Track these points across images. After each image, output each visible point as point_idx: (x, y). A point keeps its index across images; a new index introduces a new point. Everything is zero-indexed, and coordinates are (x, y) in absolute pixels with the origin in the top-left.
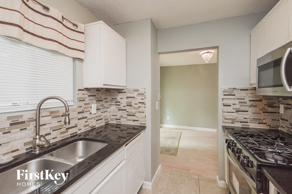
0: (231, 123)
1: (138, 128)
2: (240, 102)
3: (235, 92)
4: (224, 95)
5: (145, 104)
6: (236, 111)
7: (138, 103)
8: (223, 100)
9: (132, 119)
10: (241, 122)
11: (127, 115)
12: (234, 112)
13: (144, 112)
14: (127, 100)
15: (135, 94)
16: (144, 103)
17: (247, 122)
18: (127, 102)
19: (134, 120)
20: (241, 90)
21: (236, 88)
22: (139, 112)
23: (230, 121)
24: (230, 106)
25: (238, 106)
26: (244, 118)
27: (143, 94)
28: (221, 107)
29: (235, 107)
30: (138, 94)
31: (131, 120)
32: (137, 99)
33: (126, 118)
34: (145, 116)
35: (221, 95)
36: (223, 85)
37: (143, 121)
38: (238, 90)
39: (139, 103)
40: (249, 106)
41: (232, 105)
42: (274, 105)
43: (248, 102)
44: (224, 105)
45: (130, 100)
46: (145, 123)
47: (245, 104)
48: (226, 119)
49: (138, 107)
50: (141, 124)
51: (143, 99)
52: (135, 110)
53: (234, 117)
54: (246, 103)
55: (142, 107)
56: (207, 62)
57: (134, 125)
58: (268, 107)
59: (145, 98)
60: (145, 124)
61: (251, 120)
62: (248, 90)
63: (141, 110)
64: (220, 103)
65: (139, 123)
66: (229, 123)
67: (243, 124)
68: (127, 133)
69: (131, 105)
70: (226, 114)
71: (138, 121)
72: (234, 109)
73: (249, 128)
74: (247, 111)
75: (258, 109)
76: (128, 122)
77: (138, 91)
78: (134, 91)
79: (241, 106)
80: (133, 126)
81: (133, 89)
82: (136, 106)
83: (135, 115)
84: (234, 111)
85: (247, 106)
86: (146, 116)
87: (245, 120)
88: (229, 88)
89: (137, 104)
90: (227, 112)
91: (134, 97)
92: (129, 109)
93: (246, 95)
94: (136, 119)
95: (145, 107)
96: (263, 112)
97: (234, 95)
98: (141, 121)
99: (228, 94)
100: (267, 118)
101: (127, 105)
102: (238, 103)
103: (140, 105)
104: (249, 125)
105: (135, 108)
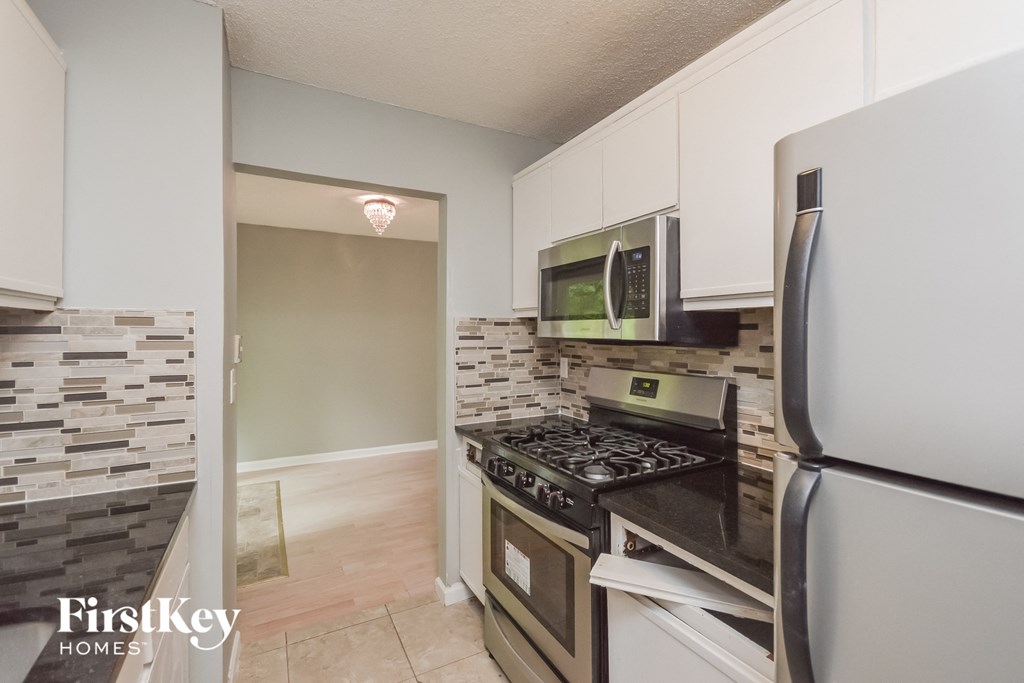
0: (476, 415)
1: (145, 502)
2: (494, 357)
3: (484, 330)
4: (461, 338)
5: (191, 384)
6: (486, 381)
7: (145, 380)
8: (457, 353)
9: (109, 464)
10: (496, 409)
11: (69, 450)
12: (480, 386)
13: (183, 421)
14: (69, 371)
15: (128, 340)
16: (184, 378)
17: (507, 408)
18: (67, 381)
19: (117, 470)
20: (496, 324)
21: (485, 319)
22: (150, 424)
23: (473, 411)
24: (473, 367)
25: (488, 368)
26: (502, 398)
27: (182, 338)
28: (452, 374)
29: (484, 369)
30: (148, 337)
31: (101, 471)
32: (141, 362)
33: (64, 464)
34: (193, 437)
35: (452, 340)
36: (457, 310)
37: (179, 462)
38: (490, 323)
39: (154, 379)
40: (512, 365)
41: (477, 365)
42: (552, 360)
43: (509, 354)
44: (460, 368)
45: (87, 369)
46: (191, 467)
47: (504, 362)
48: (465, 406)
49: (148, 400)
50: (161, 477)
51: (182, 361)
52: (129, 418)
53: (481, 399)
54: (504, 357)
55: (174, 398)
56: (380, 232)
57: (120, 493)
58: (543, 364)
59: (191, 355)
60: (192, 474)
61: (514, 401)
62: (507, 324)
63: (161, 411)
64: (451, 360)
65: (156, 474)
66: (471, 415)
67: (499, 412)
68: (71, 544)
69: (103, 395)
70: (464, 391)
71: (146, 466)
72: (481, 375)
73: (509, 423)
74: (507, 380)
75: (527, 371)
76: (73, 483)
77: (149, 321)
78: (121, 320)
79: (496, 366)
80: (114, 500)
81: (112, 312)
82: (139, 397)
83: (125, 444)
84: (482, 381)
85: (506, 365)
86: (198, 437)
87: (504, 403)
88: (471, 319)
89: (142, 386)
90: (467, 386)
91: (123, 355)
92: (83, 415)
93: (504, 336)
94: (135, 458)
95: (190, 398)
96: (536, 378)
97: (482, 338)
98: (165, 464)
99: (468, 334)
100: (541, 391)
101: (68, 398)
102: (490, 360)
103: (161, 389)
104: (509, 415)
105: (122, 408)
